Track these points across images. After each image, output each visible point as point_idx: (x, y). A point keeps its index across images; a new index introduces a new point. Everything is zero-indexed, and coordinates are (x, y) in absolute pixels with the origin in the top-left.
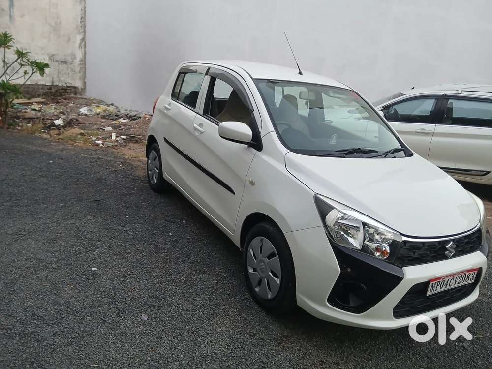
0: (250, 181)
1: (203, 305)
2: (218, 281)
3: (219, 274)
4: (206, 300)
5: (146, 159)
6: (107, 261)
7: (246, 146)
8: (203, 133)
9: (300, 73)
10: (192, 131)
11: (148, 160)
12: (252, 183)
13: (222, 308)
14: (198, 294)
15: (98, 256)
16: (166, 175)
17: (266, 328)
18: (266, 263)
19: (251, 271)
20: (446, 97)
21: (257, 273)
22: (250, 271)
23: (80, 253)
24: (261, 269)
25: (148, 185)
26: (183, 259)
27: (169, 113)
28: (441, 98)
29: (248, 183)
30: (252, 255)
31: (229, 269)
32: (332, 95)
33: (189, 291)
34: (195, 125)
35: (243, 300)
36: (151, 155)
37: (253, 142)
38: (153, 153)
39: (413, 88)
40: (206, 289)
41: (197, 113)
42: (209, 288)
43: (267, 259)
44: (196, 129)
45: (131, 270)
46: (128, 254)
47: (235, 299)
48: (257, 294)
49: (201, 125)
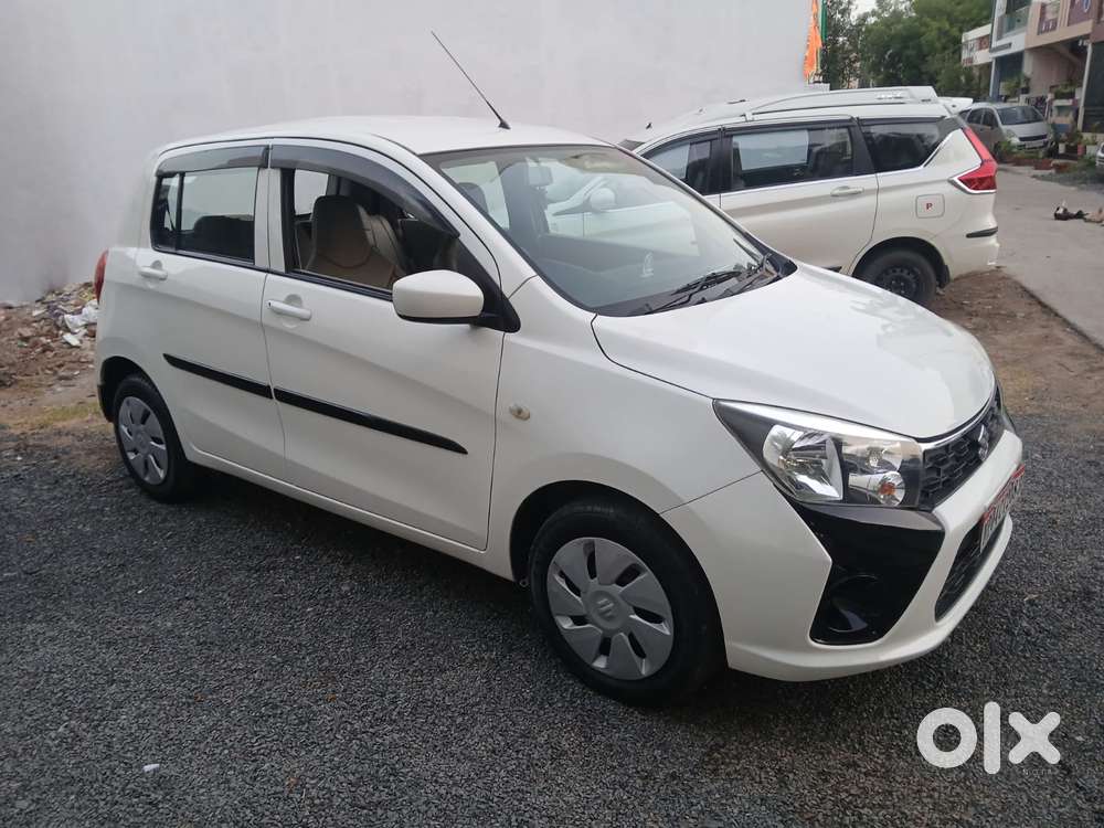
0: (511, 411)
1: (494, 752)
2: (486, 676)
3: (477, 660)
4: (491, 736)
5: (111, 426)
6: (168, 732)
7: (466, 326)
8: (308, 320)
9: (504, 125)
10: (269, 320)
11: (117, 428)
12: (519, 413)
13: (542, 740)
14: (463, 728)
15: (135, 727)
16: (195, 452)
17: (663, 746)
18: (619, 598)
19: (566, 624)
20: (727, 134)
21: (588, 626)
22: (566, 626)
23: (78, 738)
24: (602, 614)
25: (133, 492)
26: (368, 655)
27: (163, 288)
28: (716, 136)
29: (504, 415)
30: (566, 587)
31: (491, 639)
32: (588, 165)
33: (438, 730)
34: (275, 304)
35: (572, 702)
36: (125, 411)
37: (487, 315)
38: (131, 406)
39: (649, 126)
40: (475, 709)
41: (268, 271)
42: (478, 704)
43: (615, 585)
44: (280, 313)
45: (256, 734)
46: (213, 691)
47: (550, 705)
48: (603, 674)
49: (292, 299)
